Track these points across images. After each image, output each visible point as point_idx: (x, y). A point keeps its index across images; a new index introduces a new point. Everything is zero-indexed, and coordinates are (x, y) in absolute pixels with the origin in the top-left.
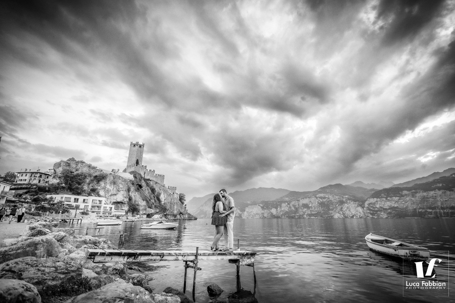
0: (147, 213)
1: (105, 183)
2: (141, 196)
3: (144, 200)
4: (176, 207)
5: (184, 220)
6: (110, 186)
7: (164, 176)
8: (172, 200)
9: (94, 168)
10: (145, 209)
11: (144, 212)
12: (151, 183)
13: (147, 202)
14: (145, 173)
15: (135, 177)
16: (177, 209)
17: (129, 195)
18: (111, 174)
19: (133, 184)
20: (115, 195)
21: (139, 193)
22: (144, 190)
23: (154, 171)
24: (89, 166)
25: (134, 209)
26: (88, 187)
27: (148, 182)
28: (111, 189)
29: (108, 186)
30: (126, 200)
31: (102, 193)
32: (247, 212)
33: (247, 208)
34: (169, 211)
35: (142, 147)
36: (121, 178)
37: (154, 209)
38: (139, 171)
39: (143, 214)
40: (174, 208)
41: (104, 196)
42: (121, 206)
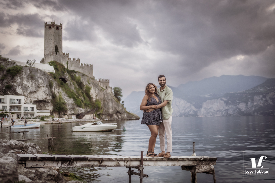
0: (77, 113)
1: (22, 79)
2: (66, 93)
3: (70, 97)
4: (111, 105)
5: (123, 120)
6: (27, 81)
7: (92, 66)
8: (106, 96)
9: (5, 60)
10: (74, 109)
11: (73, 112)
12: (77, 75)
13: (75, 99)
14: (67, 63)
15: (56, 69)
16: (112, 107)
17: (52, 92)
18: (26, 66)
19: (55, 78)
20: (35, 92)
21: (63, 89)
22: (69, 84)
23: (79, 60)
25: (59, 109)
26: (3, 84)
27: (73, 74)
28: (30, 85)
29: (25, 82)
30: (49, 98)
31: (19, 90)
32: (205, 108)
33: (205, 103)
34: (102, 110)
35: (60, 28)
36: (39, 71)
37: (84, 108)
38: (60, 61)
39: (71, 115)
40: (108, 106)
41: (23, 94)
42: (44, 105)
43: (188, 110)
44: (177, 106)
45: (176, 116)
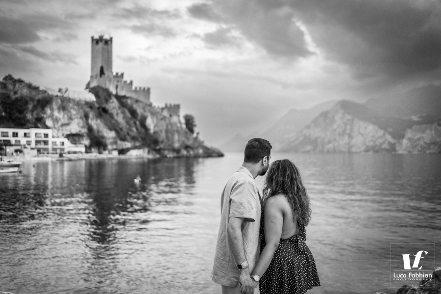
0: (120, 148)
1: (52, 110)
3: (111, 130)
4: (176, 137)
5: (197, 157)
6: (58, 113)
7: (149, 89)
8: (170, 127)
9: (36, 88)
10: (115, 143)
11: (115, 147)
12: (129, 101)
13: (117, 132)
14: (117, 87)
15: (97, 96)
16: (179, 141)
17: (88, 124)
18: (58, 95)
20: (68, 124)
21: (102, 120)
22: (114, 114)
23: (131, 83)
24: (30, 86)
25: (98, 143)
26: (32, 115)
27: (124, 100)
28: (61, 117)
29: (56, 113)
30: (84, 131)
31: (49, 123)
33: (409, 131)
34: (164, 144)
35: (109, 42)
36: (71, 101)
37: (131, 142)
38: (105, 84)
39: (112, 150)
40: (173, 139)
41: (53, 127)
42: (79, 138)
43: (380, 141)
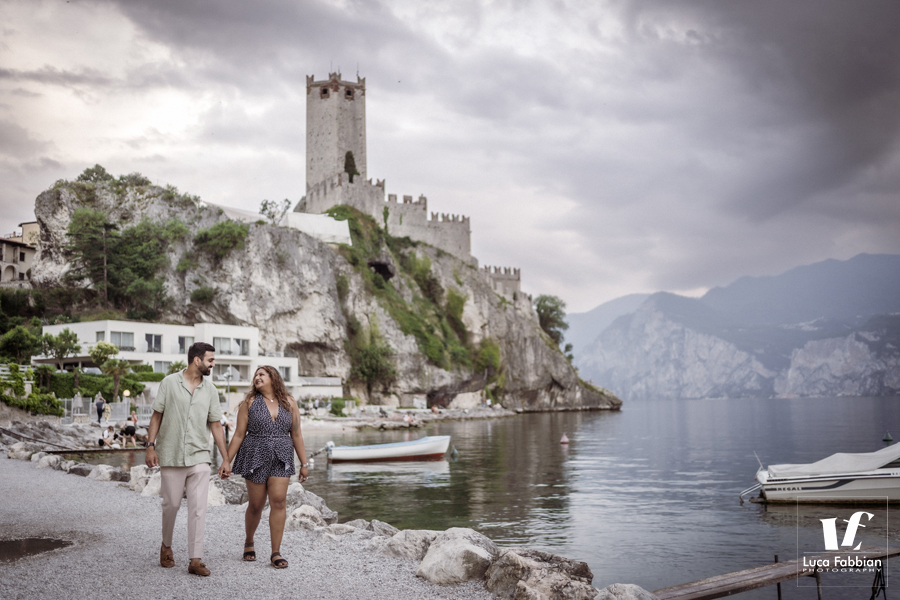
0: (428, 386)
1: (246, 266)
2: (394, 315)
3: (406, 332)
4: (530, 357)
5: (570, 411)
6: (265, 275)
7: (466, 221)
8: (514, 328)
9: (188, 203)
10: (417, 372)
11: (415, 384)
12: (419, 255)
13: (422, 339)
14: (386, 214)
15: (355, 232)
16: (536, 366)
17: (345, 312)
18: (261, 223)
19: (354, 262)
20: (292, 313)
21: (384, 301)
22: (396, 286)
23: (423, 201)
24: (169, 196)
25: (371, 373)
26: (182, 287)
27: (406, 251)
28: (273, 289)
29: (258, 278)
30: (338, 333)
31: (238, 307)
32: (800, 369)
33: (799, 351)
34: (503, 375)
35: (358, 92)
36: (303, 240)
37: (452, 370)
38: (363, 204)
39: (410, 393)
40: (523, 361)
41: (251, 321)
42: (321, 360)
43: (742, 374)
44: (704, 361)
45: (697, 395)
